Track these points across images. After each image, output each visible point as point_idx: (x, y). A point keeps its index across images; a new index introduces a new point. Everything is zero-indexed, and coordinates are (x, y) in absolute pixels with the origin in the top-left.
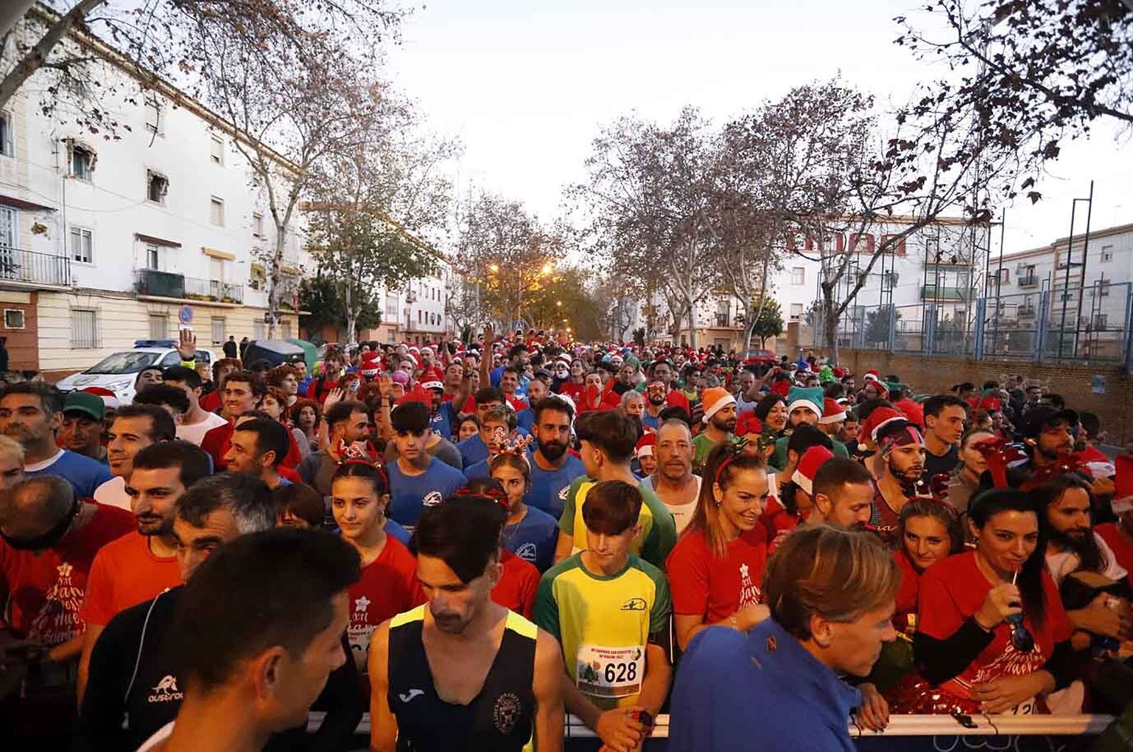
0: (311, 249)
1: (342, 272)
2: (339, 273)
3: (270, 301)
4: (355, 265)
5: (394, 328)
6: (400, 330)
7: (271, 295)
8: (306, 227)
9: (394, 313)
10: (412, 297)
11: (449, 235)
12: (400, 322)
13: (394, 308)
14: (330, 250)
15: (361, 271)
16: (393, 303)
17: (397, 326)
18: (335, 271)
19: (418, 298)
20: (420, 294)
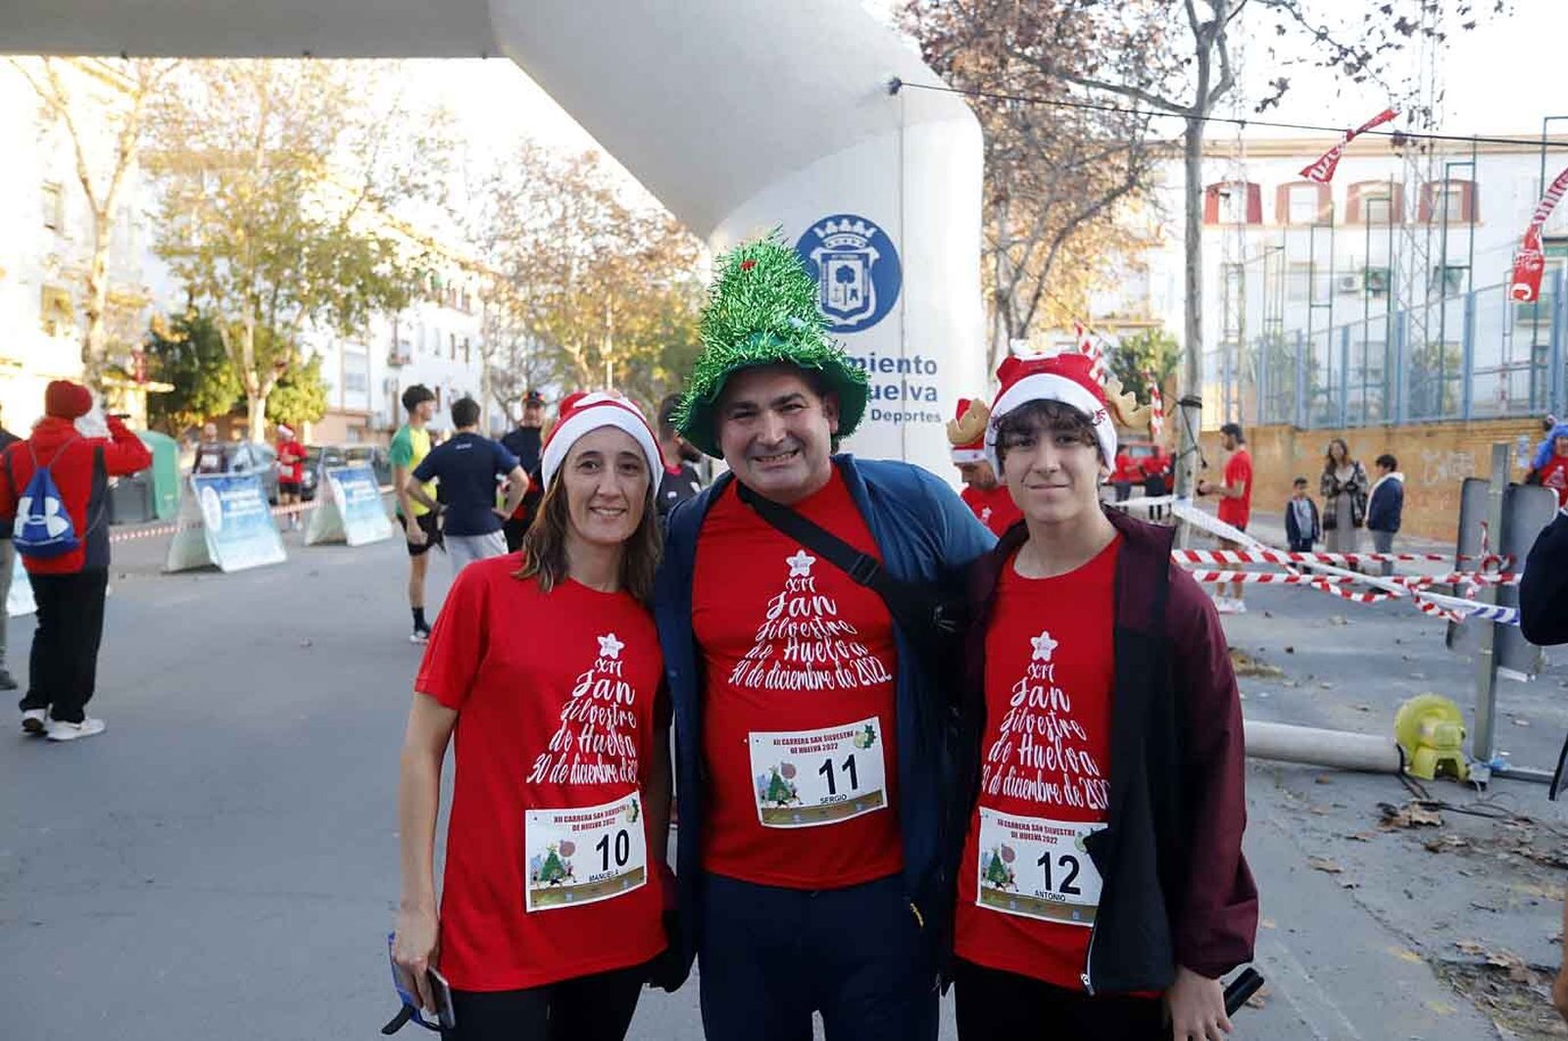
0: (165, 252)
1: (234, 301)
2: (226, 303)
3: (85, 359)
4: (262, 284)
5: (361, 422)
6: (376, 424)
7: (87, 346)
8: (155, 209)
9: (361, 390)
10: (401, 355)
11: (457, 217)
12: (375, 408)
13: (360, 378)
14: (206, 255)
15: (276, 296)
16: (356, 368)
17: (367, 417)
18: (219, 298)
19: (415, 355)
20: (421, 348)
